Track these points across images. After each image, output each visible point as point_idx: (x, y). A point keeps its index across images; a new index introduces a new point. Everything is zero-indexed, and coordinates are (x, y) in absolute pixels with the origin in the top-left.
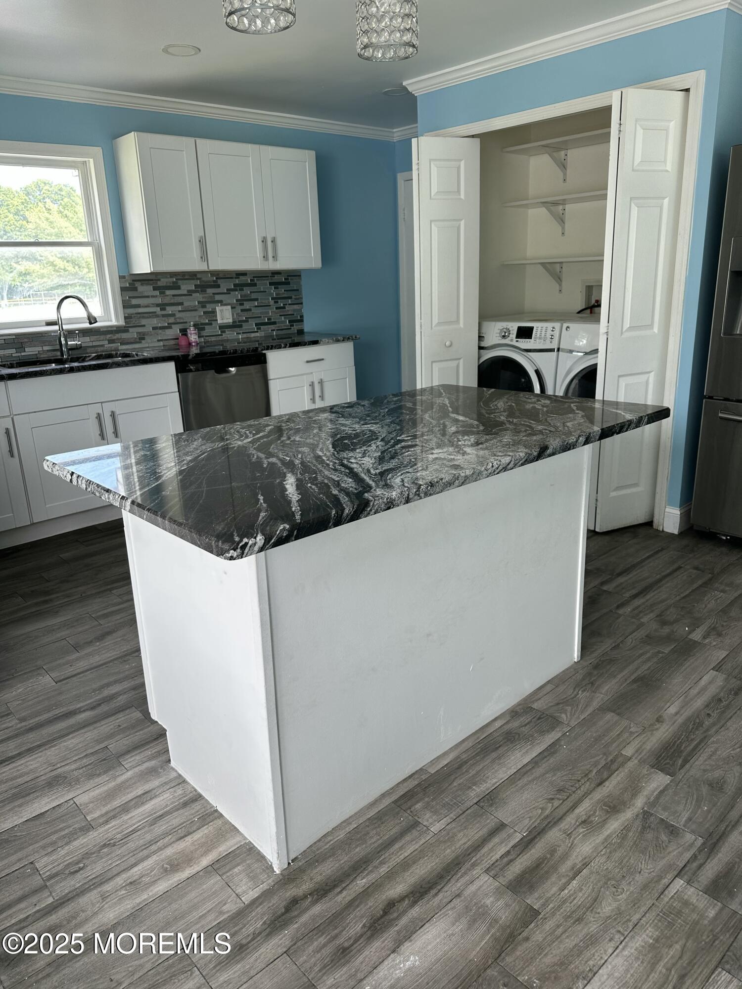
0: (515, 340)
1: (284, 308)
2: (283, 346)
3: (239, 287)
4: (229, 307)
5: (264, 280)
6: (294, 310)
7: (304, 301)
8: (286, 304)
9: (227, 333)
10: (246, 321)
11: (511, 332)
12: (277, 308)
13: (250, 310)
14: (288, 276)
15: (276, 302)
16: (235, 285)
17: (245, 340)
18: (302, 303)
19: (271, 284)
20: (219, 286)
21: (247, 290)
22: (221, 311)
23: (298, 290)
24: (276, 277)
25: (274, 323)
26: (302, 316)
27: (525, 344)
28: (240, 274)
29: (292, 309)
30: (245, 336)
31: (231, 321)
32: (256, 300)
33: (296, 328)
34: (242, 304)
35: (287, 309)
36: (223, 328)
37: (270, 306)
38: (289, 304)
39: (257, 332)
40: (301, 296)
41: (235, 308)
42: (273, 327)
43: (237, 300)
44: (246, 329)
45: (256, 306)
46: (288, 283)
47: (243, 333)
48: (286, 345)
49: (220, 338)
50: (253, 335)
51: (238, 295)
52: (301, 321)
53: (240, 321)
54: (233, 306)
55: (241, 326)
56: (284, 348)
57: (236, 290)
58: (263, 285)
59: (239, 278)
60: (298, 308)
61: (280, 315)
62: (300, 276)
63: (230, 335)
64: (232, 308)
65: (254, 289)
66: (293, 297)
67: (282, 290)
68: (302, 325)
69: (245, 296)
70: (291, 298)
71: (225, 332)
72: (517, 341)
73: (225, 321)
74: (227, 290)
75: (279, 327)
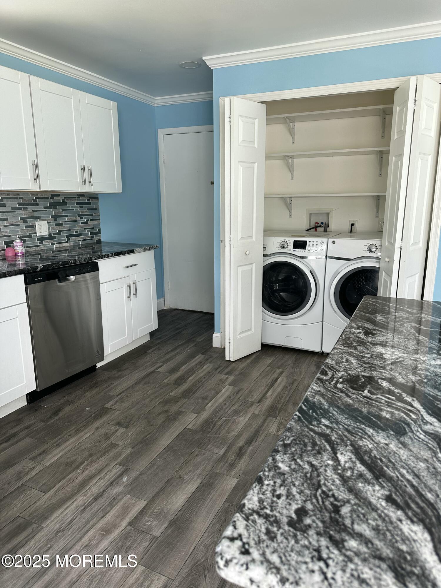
0: (292, 250)
1: (87, 223)
2: (110, 255)
3: (54, 205)
4: (46, 222)
5: (73, 200)
6: (94, 225)
7: (101, 217)
8: (89, 220)
9: (44, 243)
10: (59, 234)
11: (288, 244)
12: (82, 223)
13: (62, 224)
14: (89, 198)
15: (81, 218)
16: (50, 204)
17: (58, 249)
18: (99, 220)
19: (77, 204)
20: (37, 205)
21: (60, 209)
22: (40, 225)
23: (96, 209)
24: (81, 198)
25: (80, 235)
26: (99, 230)
27: (301, 253)
28: (55, 195)
29: (92, 223)
30: (58, 245)
31: (47, 233)
32: (67, 216)
33: (95, 239)
34: (55, 220)
35: (89, 223)
36: (41, 239)
37: (77, 221)
38: (91, 220)
39: (67, 242)
40: (98, 214)
41: (50, 222)
42: (79, 238)
43: (52, 217)
44: (59, 240)
45: (66, 222)
46: (90, 204)
47: (56, 243)
48: (113, 254)
49: (38, 248)
50: (64, 245)
51: (53, 212)
52: (99, 233)
53: (54, 234)
54: (49, 221)
55: (54, 238)
56: (111, 257)
57: (51, 208)
58: (72, 204)
59: (53, 198)
60: (97, 223)
61: (84, 229)
62: (98, 198)
63: (47, 245)
64: (48, 223)
65: (64, 207)
66: (94, 214)
67: (85, 209)
68: (100, 236)
69: (58, 213)
70: (91, 215)
71: (42, 243)
72: (294, 251)
73: (43, 234)
74: (45, 208)
75: (83, 238)
